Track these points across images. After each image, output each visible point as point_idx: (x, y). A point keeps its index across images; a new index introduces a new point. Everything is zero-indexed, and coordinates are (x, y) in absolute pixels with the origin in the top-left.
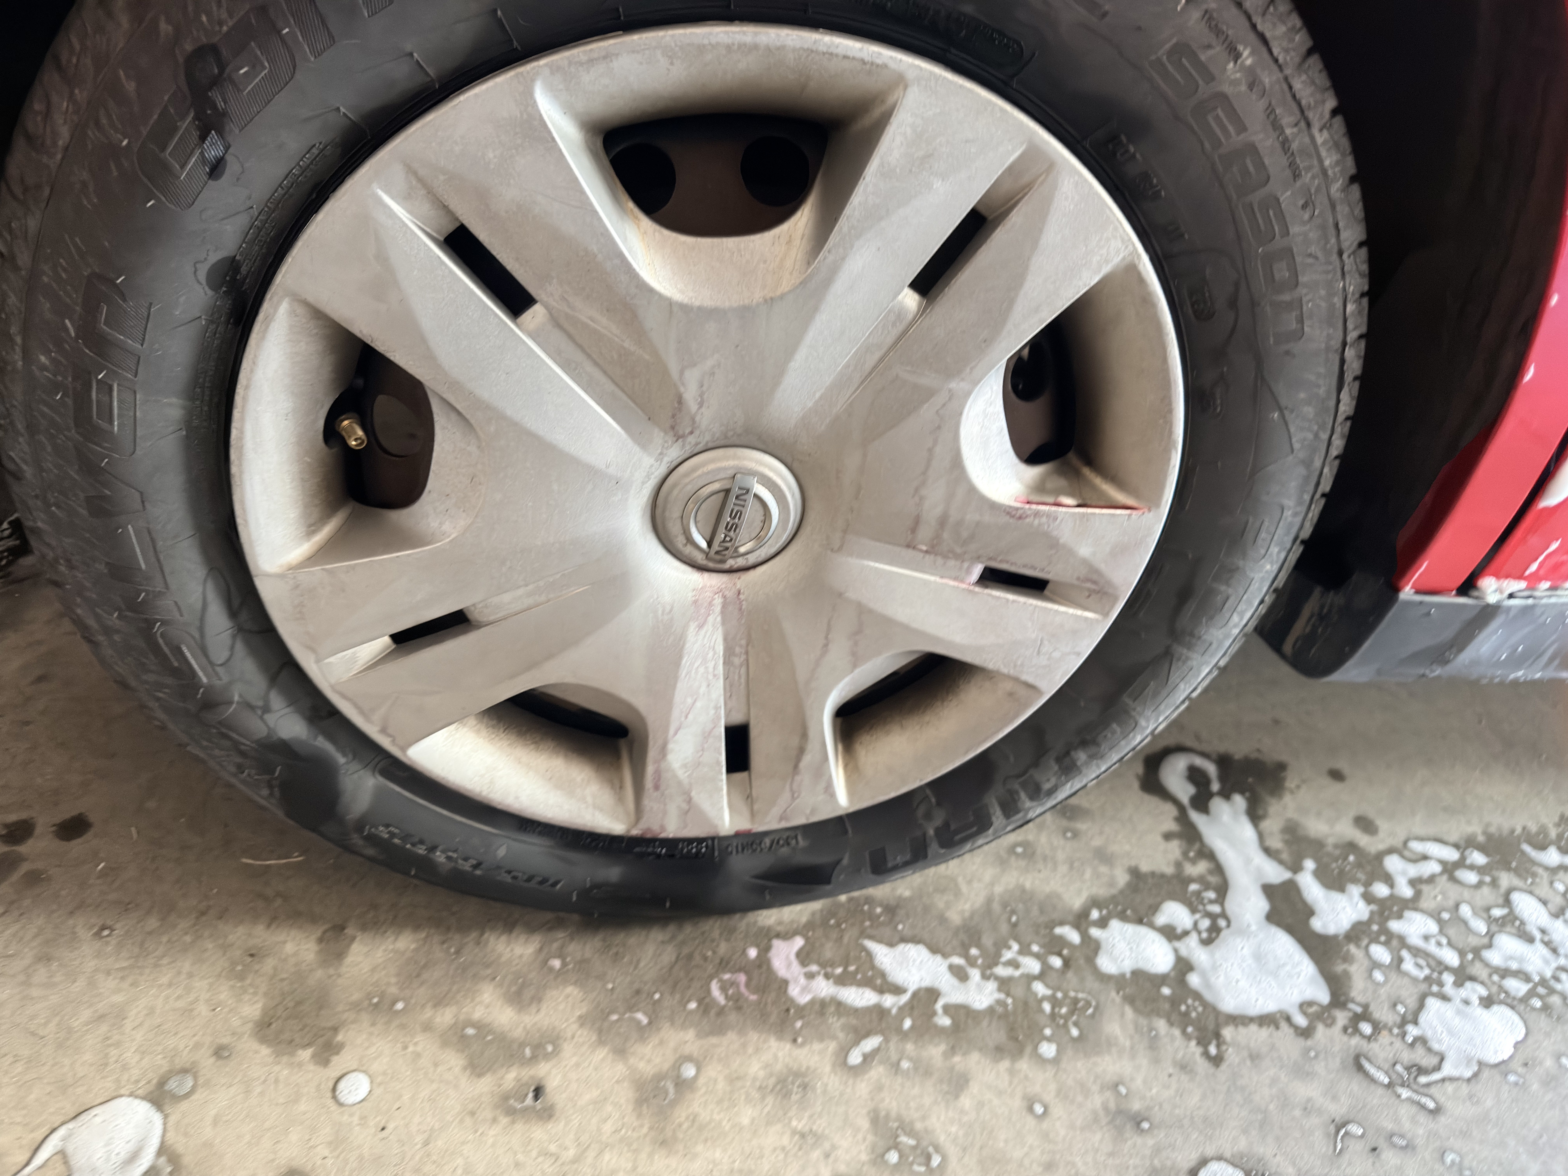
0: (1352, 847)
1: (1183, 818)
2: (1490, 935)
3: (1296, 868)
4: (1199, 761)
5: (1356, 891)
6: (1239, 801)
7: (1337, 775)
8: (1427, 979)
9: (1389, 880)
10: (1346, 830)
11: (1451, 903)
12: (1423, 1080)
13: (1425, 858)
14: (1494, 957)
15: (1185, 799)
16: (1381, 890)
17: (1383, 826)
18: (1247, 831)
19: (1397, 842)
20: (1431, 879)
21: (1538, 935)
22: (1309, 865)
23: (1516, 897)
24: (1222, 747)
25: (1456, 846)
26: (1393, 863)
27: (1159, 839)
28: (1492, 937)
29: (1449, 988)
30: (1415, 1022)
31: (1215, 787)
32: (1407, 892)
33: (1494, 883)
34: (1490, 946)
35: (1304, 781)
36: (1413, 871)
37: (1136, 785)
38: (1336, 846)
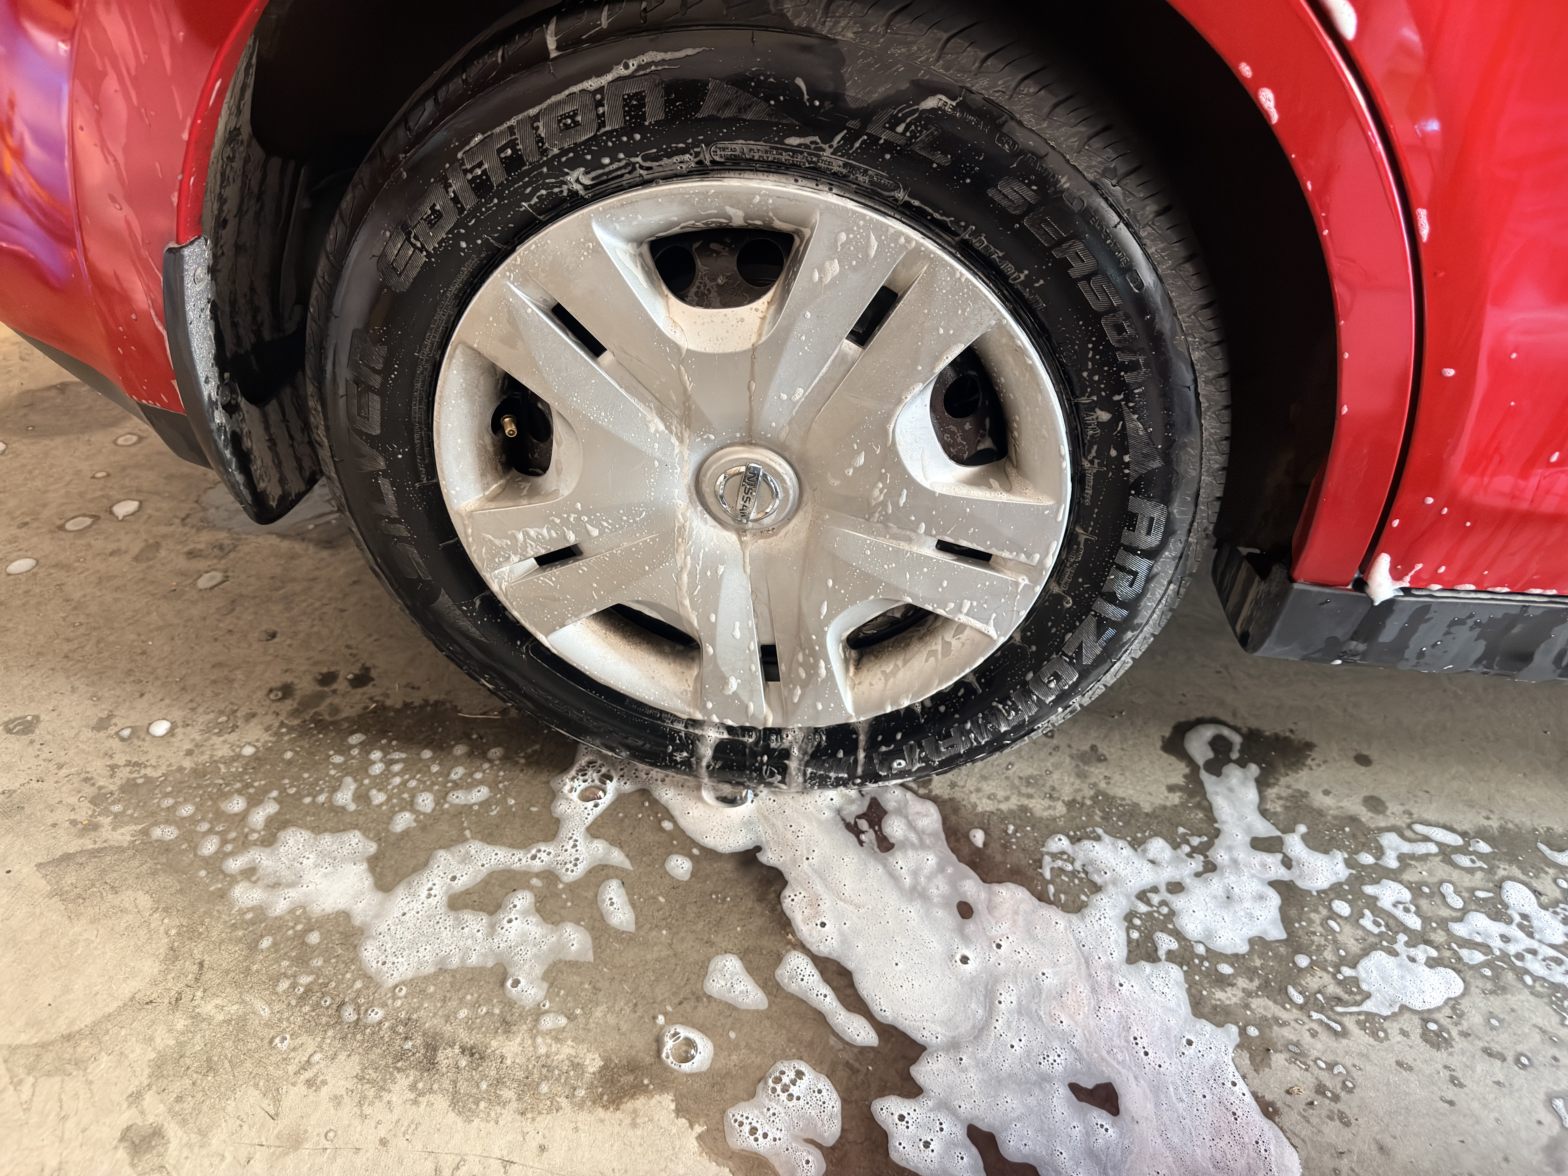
0: (1353, 820)
1: (1193, 776)
2: (1465, 911)
3: (1289, 829)
4: (1226, 732)
5: (1339, 856)
6: (1254, 770)
7: (1363, 760)
8: (1380, 935)
9: (1379, 852)
10: (1354, 806)
11: (1435, 880)
12: (1339, 1009)
13: (1426, 839)
14: (1460, 930)
15: (1201, 762)
16: (1367, 859)
17: (1393, 807)
18: (1251, 794)
19: (1402, 821)
20: (1425, 857)
21: (1517, 919)
22: (1302, 829)
23: (1508, 885)
24: (1254, 724)
25: (1464, 835)
26: (1390, 840)
27: (1164, 789)
28: (1465, 914)
29: (1399, 946)
30: (1354, 966)
31: (1235, 755)
32: (1393, 864)
33: (1491, 871)
34: (1460, 920)
35: (1325, 762)
36: (1407, 848)
37: (1159, 744)
38: (1335, 817)
